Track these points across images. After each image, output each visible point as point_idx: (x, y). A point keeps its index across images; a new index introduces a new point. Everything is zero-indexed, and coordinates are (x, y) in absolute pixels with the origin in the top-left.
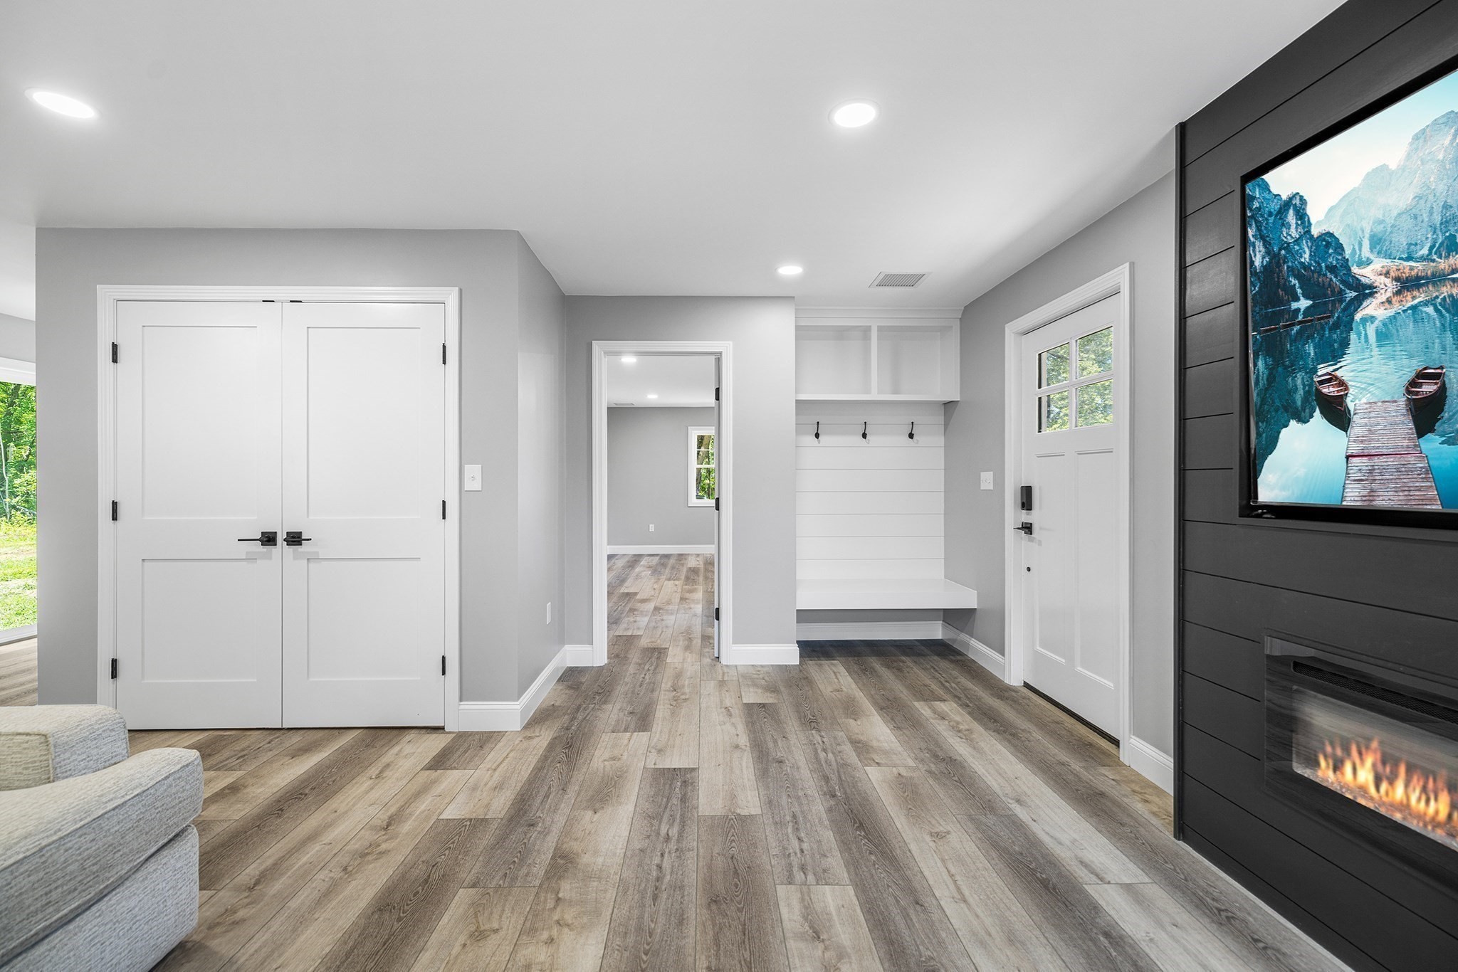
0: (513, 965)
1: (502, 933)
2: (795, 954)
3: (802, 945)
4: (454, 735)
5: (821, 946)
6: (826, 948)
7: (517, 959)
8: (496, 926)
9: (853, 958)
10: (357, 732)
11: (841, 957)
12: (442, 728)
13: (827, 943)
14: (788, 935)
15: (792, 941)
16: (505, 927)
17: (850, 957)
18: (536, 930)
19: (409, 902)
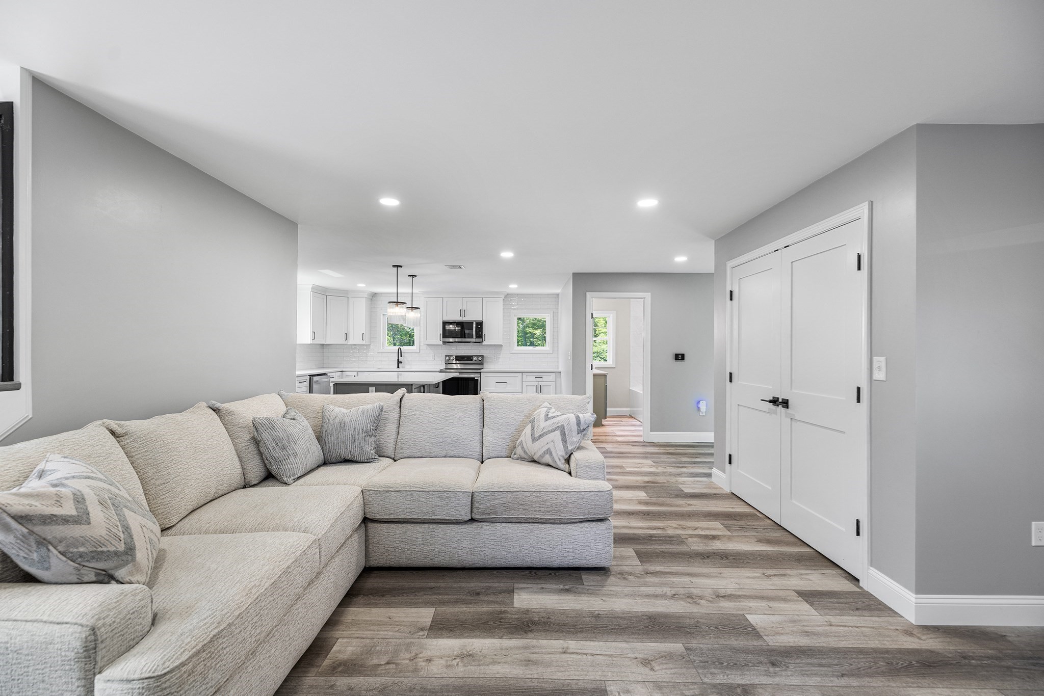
0: (627, 684)
1: (652, 673)
4: (858, 590)
7: (633, 685)
8: (657, 668)
10: (812, 550)
12: (858, 580)
16: (656, 673)
18: (660, 690)
19: (661, 626)
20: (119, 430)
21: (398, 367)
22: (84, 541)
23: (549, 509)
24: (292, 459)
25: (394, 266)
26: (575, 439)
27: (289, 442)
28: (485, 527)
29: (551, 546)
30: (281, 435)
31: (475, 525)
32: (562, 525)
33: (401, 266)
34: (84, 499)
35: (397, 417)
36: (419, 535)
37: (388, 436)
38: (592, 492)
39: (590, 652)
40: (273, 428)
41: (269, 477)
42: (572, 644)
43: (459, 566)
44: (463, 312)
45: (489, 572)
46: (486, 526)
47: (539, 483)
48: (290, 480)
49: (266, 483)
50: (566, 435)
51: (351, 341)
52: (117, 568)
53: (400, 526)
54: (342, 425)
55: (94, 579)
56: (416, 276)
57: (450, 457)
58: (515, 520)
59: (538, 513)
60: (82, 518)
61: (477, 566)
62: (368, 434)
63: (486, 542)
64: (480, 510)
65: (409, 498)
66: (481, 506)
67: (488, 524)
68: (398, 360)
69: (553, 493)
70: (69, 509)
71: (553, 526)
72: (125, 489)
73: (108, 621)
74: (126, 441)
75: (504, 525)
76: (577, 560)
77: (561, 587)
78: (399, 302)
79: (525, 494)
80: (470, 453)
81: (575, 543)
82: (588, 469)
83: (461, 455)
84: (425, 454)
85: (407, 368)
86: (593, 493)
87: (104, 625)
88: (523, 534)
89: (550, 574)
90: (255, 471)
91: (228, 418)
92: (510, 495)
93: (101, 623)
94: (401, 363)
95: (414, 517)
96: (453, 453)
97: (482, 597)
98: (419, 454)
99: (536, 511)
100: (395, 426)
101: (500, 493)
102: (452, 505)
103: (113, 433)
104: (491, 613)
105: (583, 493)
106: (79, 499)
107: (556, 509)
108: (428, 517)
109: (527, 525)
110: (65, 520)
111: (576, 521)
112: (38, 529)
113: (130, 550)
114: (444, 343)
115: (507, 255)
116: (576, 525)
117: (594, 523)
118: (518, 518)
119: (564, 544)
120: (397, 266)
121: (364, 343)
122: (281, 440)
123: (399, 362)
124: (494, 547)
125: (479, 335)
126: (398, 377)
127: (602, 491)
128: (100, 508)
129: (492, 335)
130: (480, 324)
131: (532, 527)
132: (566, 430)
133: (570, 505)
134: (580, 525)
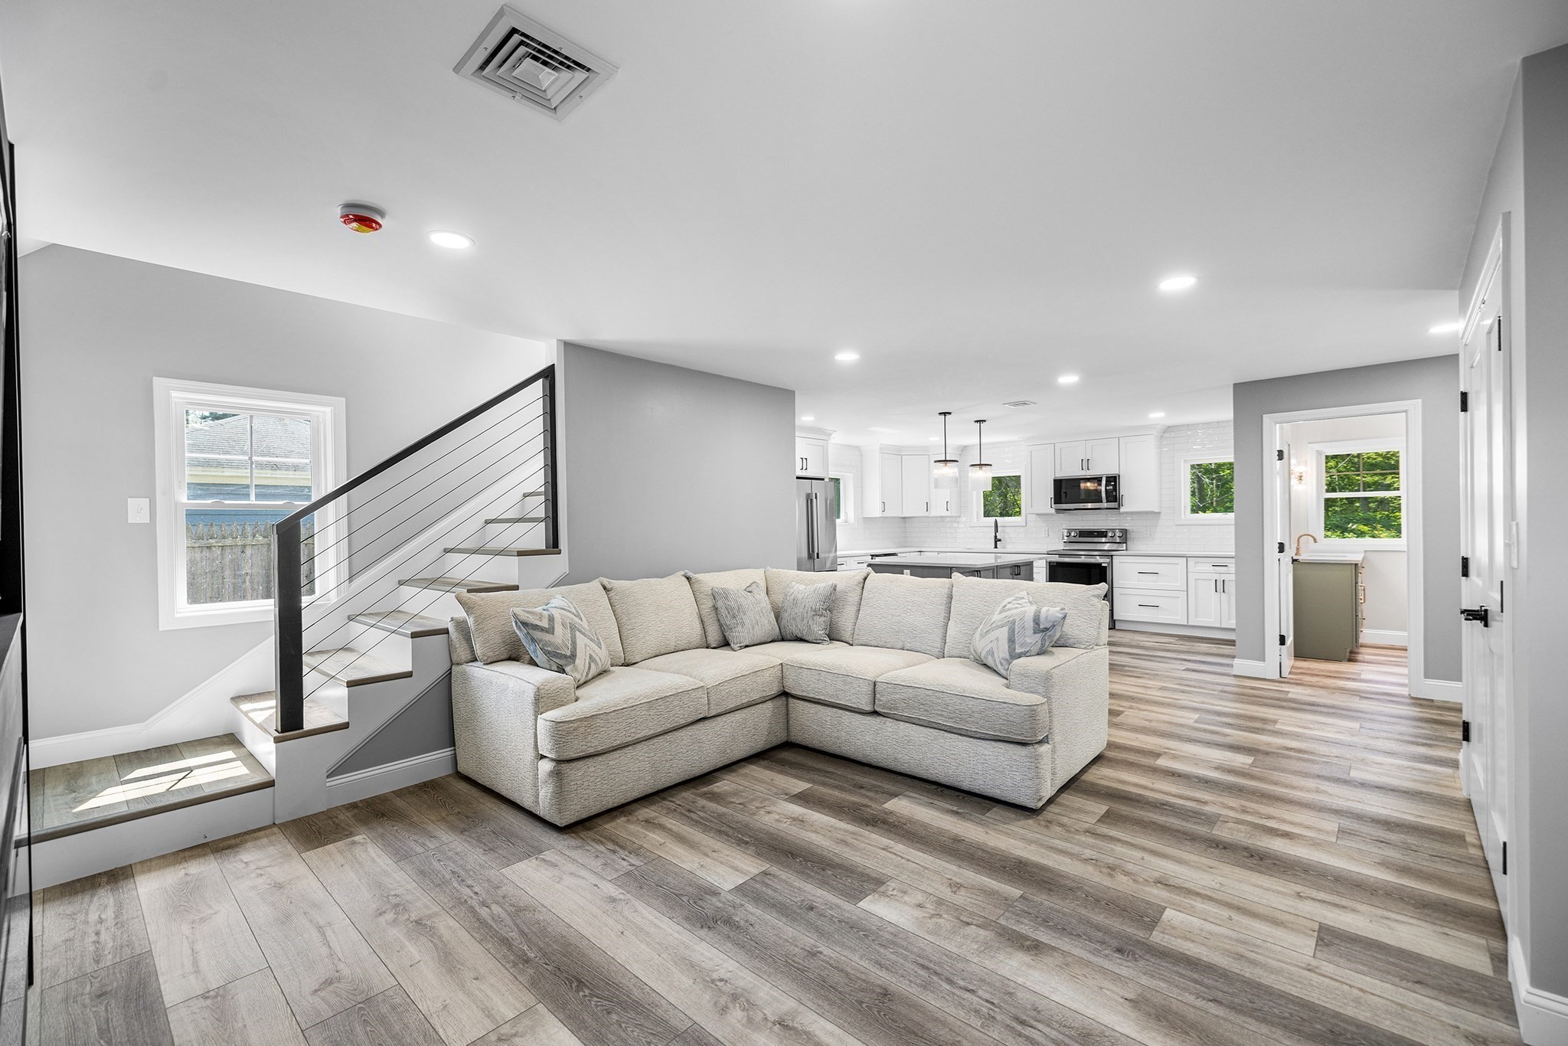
0: (912, 888)
1: (950, 893)
2: (781, 998)
3: (785, 1008)
5: (771, 1018)
6: (766, 1019)
8: (961, 893)
9: (740, 1027)
11: (750, 1020)
13: (770, 1025)
14: (802, 1008)
15: (794, 1005)
16: (955, 896)
17: (743, 1025)
20: (608, 586)
21: (996, 547)
22: (551, 644)
23: (952, 715)
24: (740, 628)
25: (940, 414)
26: (1028, 640)
27: (739, 612)
28: (888, 724)
29: (957, 761)
30: (732, 604)
31: (879, 719)
32: (971, 739)
33: (950, 413)
34: (554, 620)
35: (857, 598)
36: (828, 719)
37: (845, 621)
38: (1006, 703)
39: (907, 857)
40: (726, 598)
41: (725, 644)
42: (899, 847)
43: (864, 760)
44: (1086, 463)
45: (893, 776)
46: (889, 722)
47: (945, 683)
48: (736, 647)
49: (725, 648)
50: (1016, 633)
51: (933, 513)
52: (567, 665)
53: (814, 705)
54: (795, 601)
55: (556, 669)
56: (985, 421)
57: (907, 650)
58: (914, 721)
59: (939, 718)
60: (550, 630)
61: (881, 765)
62: (816, 613)
63: (889, 740)
64: (881, 703)
65: (817, 677)
66: (883, 698)
67: (892, 720)
68: (996, 537)
69: (958, 697)
70: (545, 624)
71: (960, 737)
72: (588, 621)
73: (546, 688)
74: (612, 594)
75: (908, 725)
76: (989, 787)
77: (955, 808)
78: (948, 461)
79: (927, 692)
80: (928, 648)
81: (986, 765)
82: (1023, 677)
83: (919, 649)
84: (881, 644)
85: (1010, 548)
86: (1006, 705)
87: (544, 689)
88: (926, 740)
89: (958, 796)
90: (714, 636)
91: (696, 586)
92: (911, 690)
93: (542, 687)
94: (1000, 540)
95: (822, 698)
96: (909, 645)
97: (863, 791)
98: (874, 643)
99: (938, 715)
100: (854, 609)
101: (901, 687)
102: (854, 691)
103: (605, 588)
104: (854, 803)
105: (994, 703)
106: (551, 619)
107: (960, 716)
108: (833, 700)
109: (931, 730)
110: (542, 629)
111: (987, 737)
112: (531, 632)
113: (573, 656)
114: (1058, 511)
115: (1068, 379)
116: (989, 742)
117: (1012, 746)
118: (919, 719)
119: (972, 762)
120: (945, 414)
121: (948, 514)
122: (732, 609)
123: (997, 540)
124: (896, 747)
125: (1114, 497)
126: (996, 559)
127: (1019, 705)
128: (562, 627)
129: (1136, 496)
130: (1113, 480)
131: (937, 734)
132: (1016, 627)
133: (976, 715)
134: (993, 743)
